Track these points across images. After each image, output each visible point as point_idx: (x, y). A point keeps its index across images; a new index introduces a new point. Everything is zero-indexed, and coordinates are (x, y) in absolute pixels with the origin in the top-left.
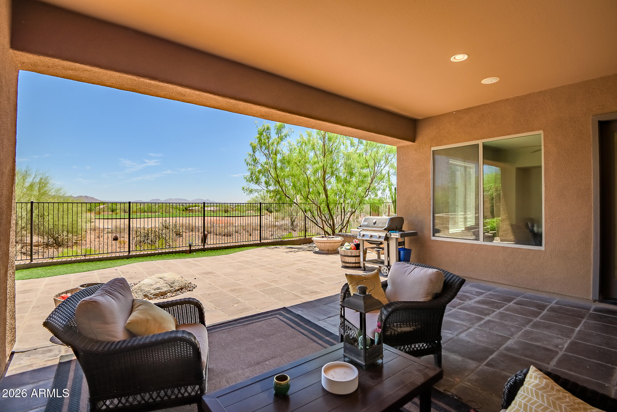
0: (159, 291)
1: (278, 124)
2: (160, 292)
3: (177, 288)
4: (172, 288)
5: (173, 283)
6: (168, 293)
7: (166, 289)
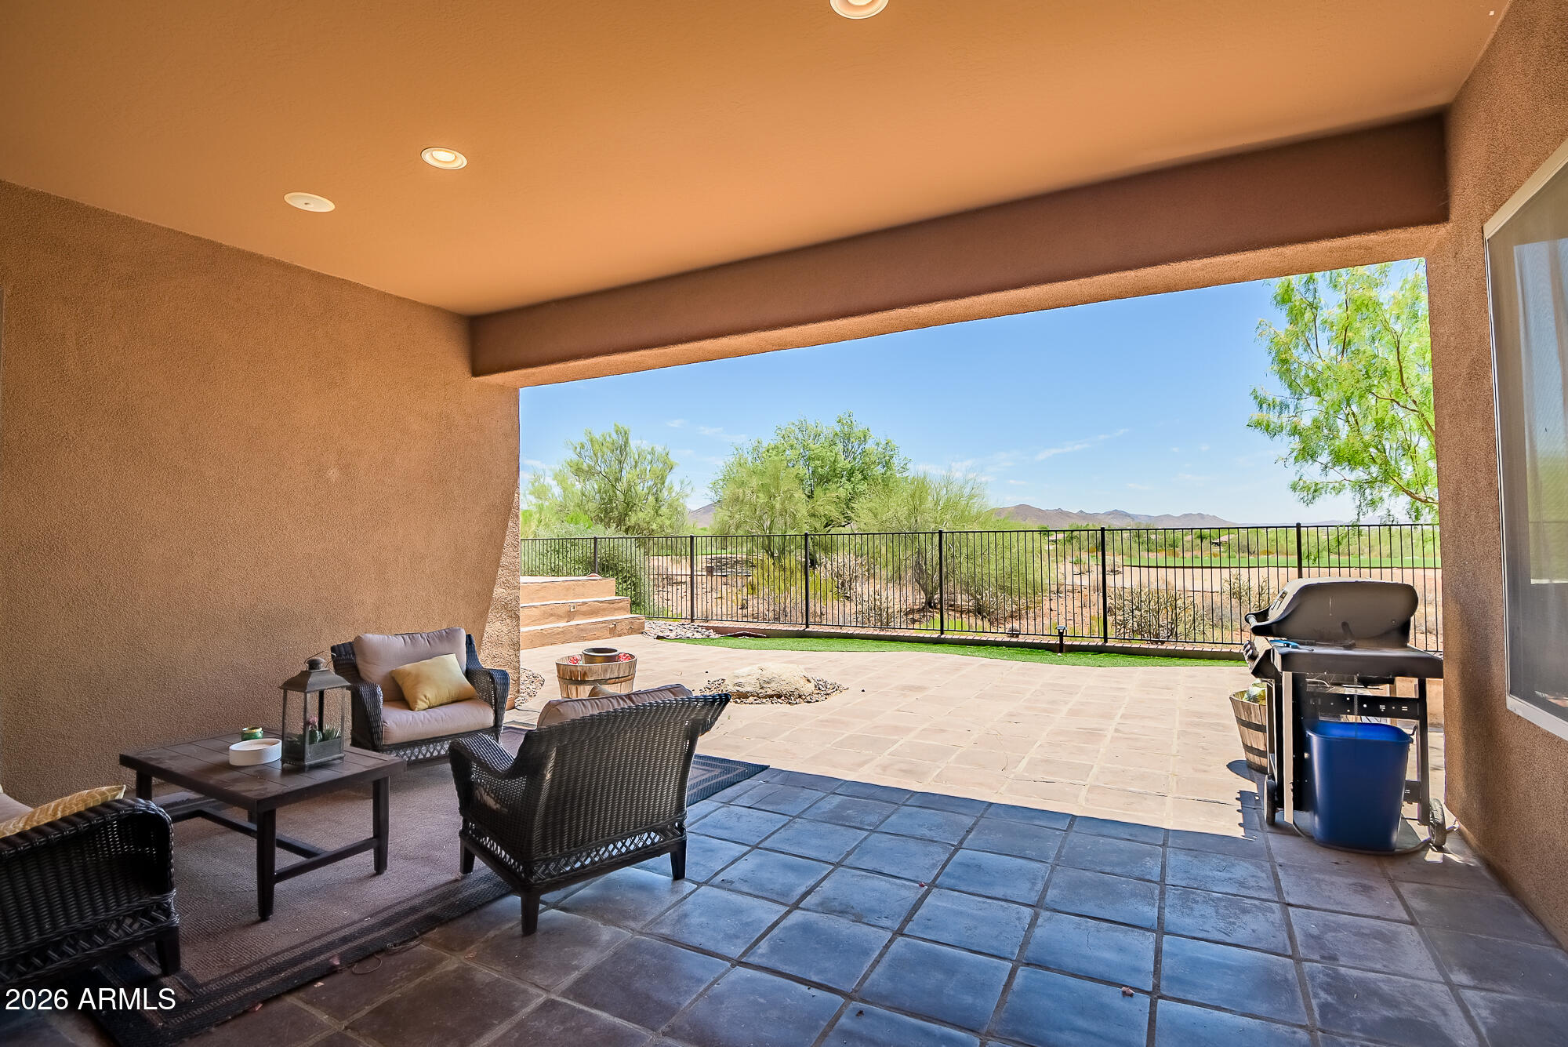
0: (738, 688)
1: (1305, 276)
2: (738, 691)
3: (770, 692)
4: (761, 690)
5: (769, 683)
6: (751, 696)
7: (749, 689)
